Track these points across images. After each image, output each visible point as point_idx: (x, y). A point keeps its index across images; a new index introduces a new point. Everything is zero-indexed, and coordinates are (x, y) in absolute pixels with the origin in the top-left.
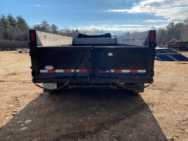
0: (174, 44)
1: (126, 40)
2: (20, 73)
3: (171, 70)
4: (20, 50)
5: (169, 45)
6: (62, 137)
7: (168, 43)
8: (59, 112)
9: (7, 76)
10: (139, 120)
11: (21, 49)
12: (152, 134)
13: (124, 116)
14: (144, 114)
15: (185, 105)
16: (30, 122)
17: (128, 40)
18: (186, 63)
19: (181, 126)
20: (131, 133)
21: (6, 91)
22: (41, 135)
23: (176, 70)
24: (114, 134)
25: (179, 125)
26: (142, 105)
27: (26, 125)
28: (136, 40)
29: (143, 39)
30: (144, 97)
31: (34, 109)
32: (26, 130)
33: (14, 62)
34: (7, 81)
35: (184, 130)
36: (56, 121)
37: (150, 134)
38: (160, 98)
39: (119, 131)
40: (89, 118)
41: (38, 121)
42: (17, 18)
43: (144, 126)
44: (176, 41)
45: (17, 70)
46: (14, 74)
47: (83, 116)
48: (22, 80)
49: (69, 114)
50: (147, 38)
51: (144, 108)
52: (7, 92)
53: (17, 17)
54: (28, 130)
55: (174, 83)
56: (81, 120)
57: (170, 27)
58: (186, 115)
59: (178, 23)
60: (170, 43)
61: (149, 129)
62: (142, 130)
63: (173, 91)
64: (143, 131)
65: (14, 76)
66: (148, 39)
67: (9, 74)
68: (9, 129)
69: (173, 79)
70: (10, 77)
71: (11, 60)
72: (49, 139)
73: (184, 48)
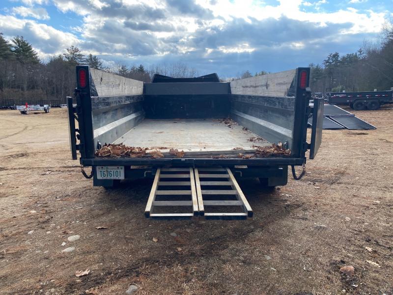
0: (340, 96)
1: (250, 87)
2: (35, 154)
3: (336, 146)
4: (23, 108)
5: (330, 98)
6: (143, 262)
7: (328, 94)
8: (131, 221)
9: (9, 159)
10: (281, 232)
11: (25, 107)
12: (305, 254)
13: (252, 227)
14: (290, 224)
15: (364, 206)
16: (77, 239)
17: (256, 87)
18: (364, 134)
19: (356, 241)
20: (268, 253)
21: (15, 187)
22: (103, 260)
23: (345, 146)
24: (239, 256)
25: (353, 239)
26: (285, 208)
27: (70, 244)
28: (271, 87)
29: (287, 83)
30: (287, 194)
31: (81, 217)
32: (74, 251)
33: (16, 132)
34: (12, 169)
35: (362, 247)
36: (127, 236)
37: (303, 254)
38: (318, 196)
39: (247, 250)
40: (188, 230)
41: (92, 237)
42: (13, 41)
43: (291, 241)
44: (344, 91)
45: (26, 147)
46: (23, 155)
47: (177, 227)
48: (41, 167)
49: (149, 224)
50: (293, 81)
51: (289, 212)
52: (17, 188)
53: (14, 39)
54: (78, 252)
55: (343, 169)
56: (173, 234)
57: (330, 63)
58: (366, 224)
59: (348, 55)
60: (332, 94)
61: (302, 247)
62: (288, 249)
63: (340, 183)
64: (290, 250)
65: (24, 159)
66: (295, 84)
67: (11, 156)
68: (39, 251)
69: (340, 163)
70: (16, 160)
71: (7, 129)
72: (119, 265)
73: (359, 105)
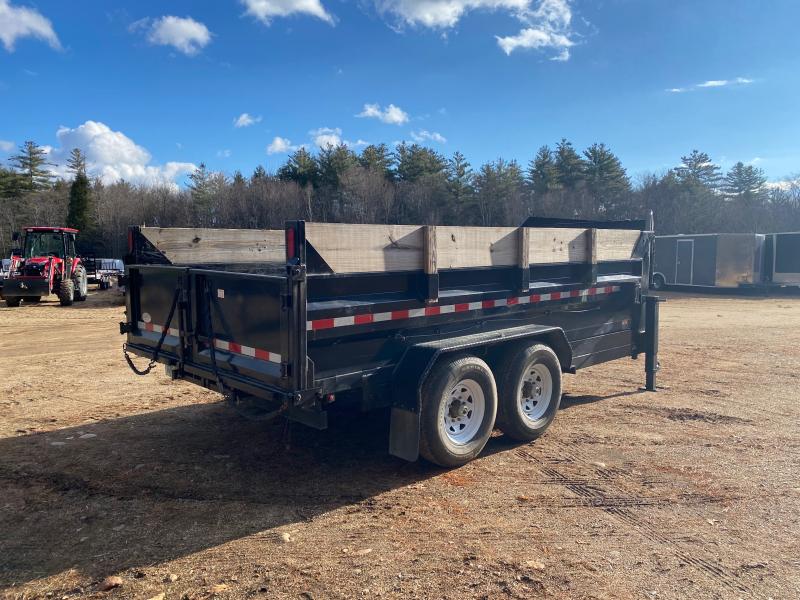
42: (587, 154)
53: (588, 151)
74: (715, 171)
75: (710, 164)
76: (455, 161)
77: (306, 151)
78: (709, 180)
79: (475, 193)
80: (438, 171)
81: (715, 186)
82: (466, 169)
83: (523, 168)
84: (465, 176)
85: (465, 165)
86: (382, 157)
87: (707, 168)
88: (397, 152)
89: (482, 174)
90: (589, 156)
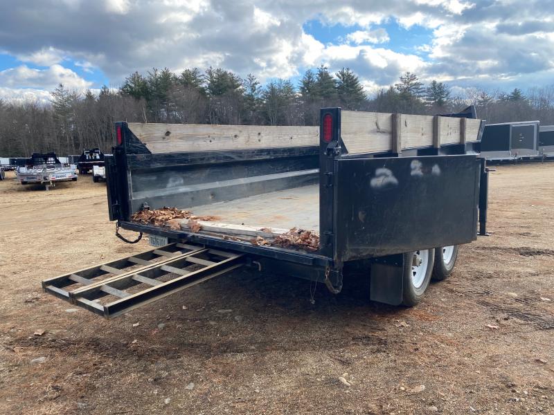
53: (339, 73)
74: (421, 87)
75: (418, 81)
76: (248, 80)
77: (139, 74)
78: (417, 92)
79: (264, 104)
80: (237, 87)
81: (420, 96)
82: (257, 86)
83: (295, 86)
84: (256, 91)
85: (256, 84)
86: (195, 78)
87: (415, 84)
88: (206, 75)
89: (268, 90)
90: (339, 77)
